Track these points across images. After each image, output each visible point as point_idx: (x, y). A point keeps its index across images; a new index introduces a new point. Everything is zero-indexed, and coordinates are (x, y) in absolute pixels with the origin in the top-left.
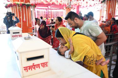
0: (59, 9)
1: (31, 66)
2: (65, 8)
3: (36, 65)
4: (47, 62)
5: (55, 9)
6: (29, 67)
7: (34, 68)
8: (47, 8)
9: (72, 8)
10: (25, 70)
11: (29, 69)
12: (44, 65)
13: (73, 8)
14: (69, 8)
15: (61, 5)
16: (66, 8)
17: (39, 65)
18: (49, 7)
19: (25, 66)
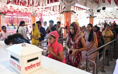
0: (24, 16)
1: (30, 66)
2: (30, 16)
3: (33, 65)
4: (40, 62)
5: (19, 16)
6: (28, 67)
7: (32, 68)
8: (12, 14)
9: (36, 16)
10: (26, 69)
11: (28, 69)
12: (38, 64)
13: (38, 17)
14: (34, 16)
15: (27, 13)
16: (32, 16)
17: (35, 64)
18: (14, 14)
19: (26, 67)
